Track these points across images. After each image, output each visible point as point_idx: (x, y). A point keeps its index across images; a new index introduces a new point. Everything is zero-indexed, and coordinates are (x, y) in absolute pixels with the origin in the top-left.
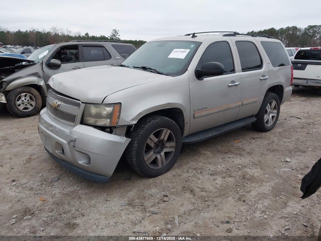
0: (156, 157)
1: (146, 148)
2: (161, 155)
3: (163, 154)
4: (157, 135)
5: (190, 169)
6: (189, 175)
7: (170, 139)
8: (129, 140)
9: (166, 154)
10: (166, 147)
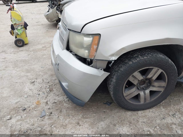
0: (139, 94)
1: (126, 84)
2: (145, 93)
3: (147, 92)
4: (144, 73)
5: (178, 113)
6: (174, 120)
7: (160, 78)
8: (107, 74)
9: (152, 93)
10: (154, 86)
